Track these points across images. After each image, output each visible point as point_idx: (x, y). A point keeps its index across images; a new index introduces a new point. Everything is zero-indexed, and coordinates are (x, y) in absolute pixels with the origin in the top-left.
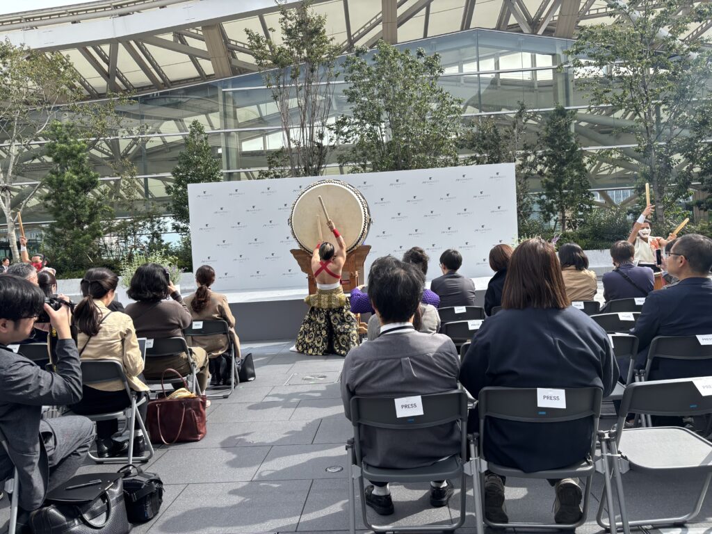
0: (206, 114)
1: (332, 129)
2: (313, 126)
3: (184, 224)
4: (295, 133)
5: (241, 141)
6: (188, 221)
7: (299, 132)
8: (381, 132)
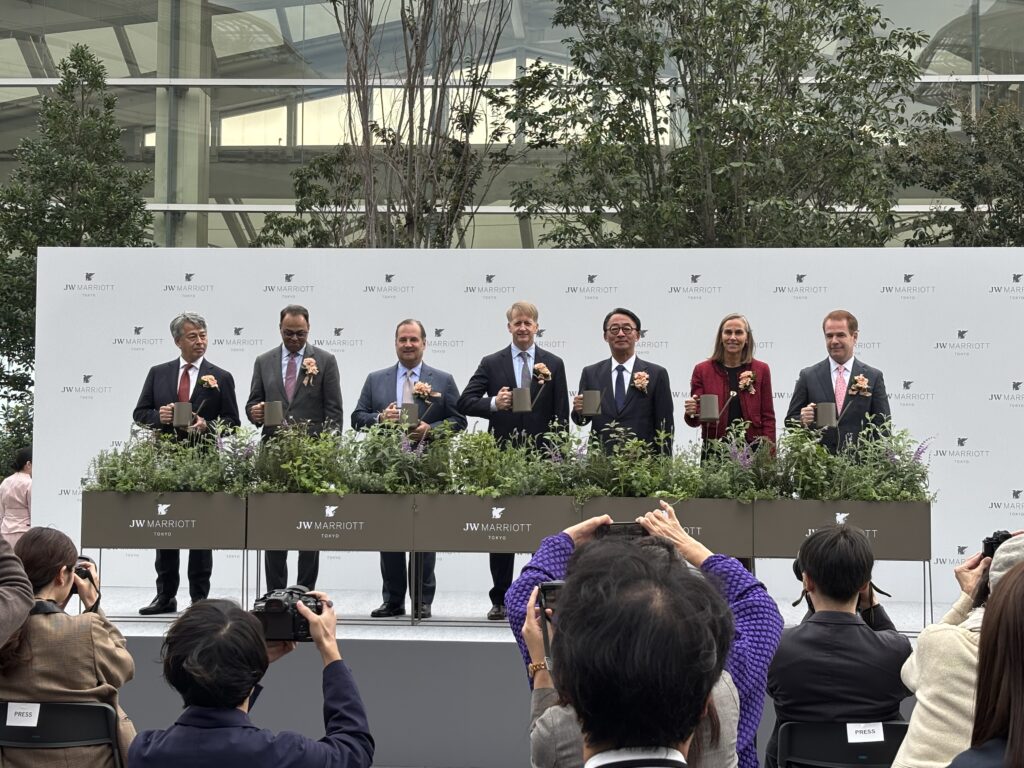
0: (118, 24)
1: (502, 102)
2: (444, 87)
3: (15, 366)
4: (388, 105)
5: (217, 116)
6: (29, 357)
7: (399, 105)
8: (656, 122)
